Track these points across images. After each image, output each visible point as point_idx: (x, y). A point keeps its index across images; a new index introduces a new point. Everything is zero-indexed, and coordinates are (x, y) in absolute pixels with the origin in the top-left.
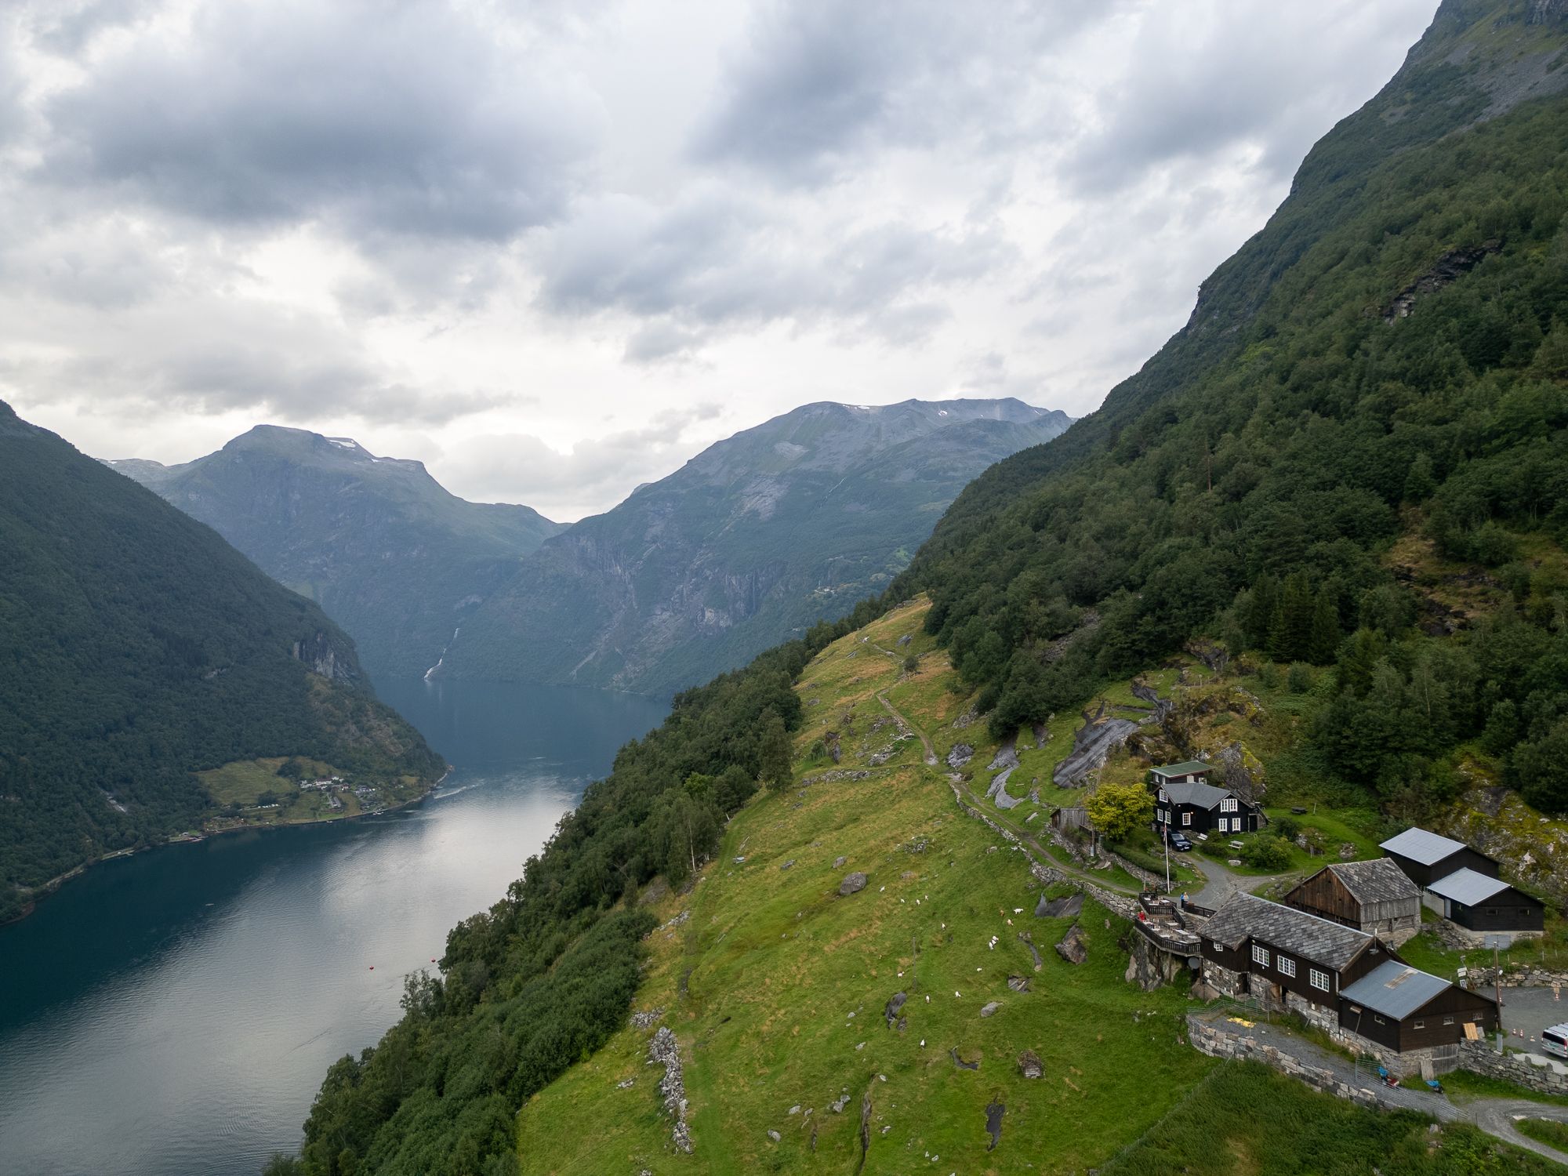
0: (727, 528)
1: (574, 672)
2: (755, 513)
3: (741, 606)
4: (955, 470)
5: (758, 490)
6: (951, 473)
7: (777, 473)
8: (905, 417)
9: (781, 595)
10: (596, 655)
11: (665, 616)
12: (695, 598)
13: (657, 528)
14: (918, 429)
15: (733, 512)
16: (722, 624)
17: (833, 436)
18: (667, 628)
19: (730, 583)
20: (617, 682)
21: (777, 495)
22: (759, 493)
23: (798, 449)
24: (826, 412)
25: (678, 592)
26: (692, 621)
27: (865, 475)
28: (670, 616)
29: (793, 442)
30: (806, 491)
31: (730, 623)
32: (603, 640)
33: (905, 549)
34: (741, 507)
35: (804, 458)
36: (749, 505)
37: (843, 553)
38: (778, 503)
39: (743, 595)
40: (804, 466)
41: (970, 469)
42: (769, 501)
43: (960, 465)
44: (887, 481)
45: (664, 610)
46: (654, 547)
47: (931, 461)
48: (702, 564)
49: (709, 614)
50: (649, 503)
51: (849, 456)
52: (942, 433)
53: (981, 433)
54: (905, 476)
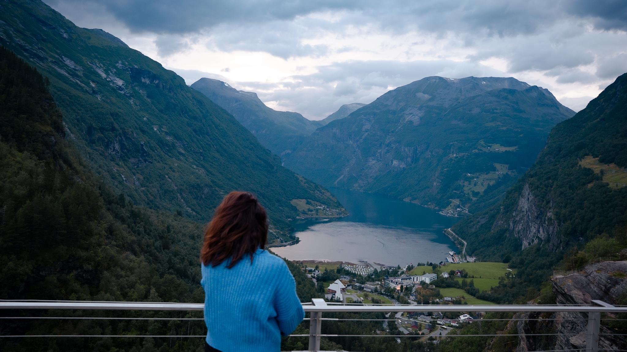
0: (399, 128)
1: (336, 182)
2: (411, 122)
3: (409, 160)
4: (497, 109)
5: (411, 112)
6: (495, 111)
7: (419, 106)
8: (471, 85)
9: (429, 156)
10: (344, 176)
11: (374, 162)
12: (387, 156)
13: (367, 126)
14: (477, 90)
15: (400, 121)
16: (401, 166)
17: (441, 92)
18: (375, 167)
19: (405, 150)
20: (356, 187)
21: (420, 115)
22: (411, 114)
23: (427, 96)
24: (437, 81)
25: (379, 153)
26: (387, 164)
27: (458, 109)
28: (376, 162)
29: (424, 93)
30: (433, 114)
31: (405, 166)
32: (346, 170)
33: (483, 141)
34: (404, 119)
35: (430, 100)
36: (408, 118)
37: (457, 141)
38: (421, 118)
39: (410, 155)
40: (431, 104)
41: (503, 109)
42: (417, 118)
43: (498, 108)
44: (469, 112)
45: (373, 160)
46: (367, 134)
47: (486, 105)
48: (390, 142)
49: (395, 162)
50: (363, 116)
51: (450, 100)
52: (489, 93)
53: (506, 94)
54: (476, 111)
